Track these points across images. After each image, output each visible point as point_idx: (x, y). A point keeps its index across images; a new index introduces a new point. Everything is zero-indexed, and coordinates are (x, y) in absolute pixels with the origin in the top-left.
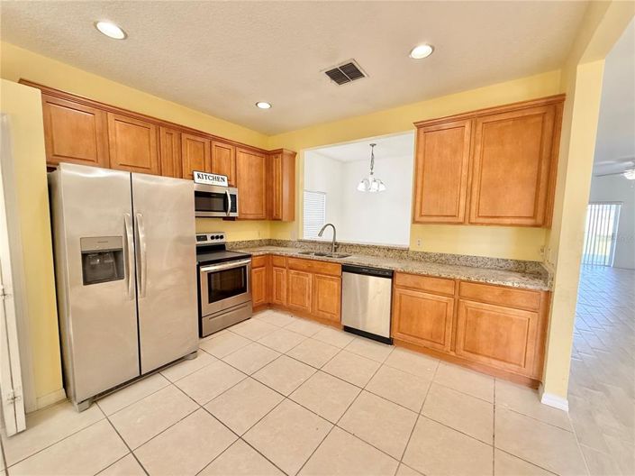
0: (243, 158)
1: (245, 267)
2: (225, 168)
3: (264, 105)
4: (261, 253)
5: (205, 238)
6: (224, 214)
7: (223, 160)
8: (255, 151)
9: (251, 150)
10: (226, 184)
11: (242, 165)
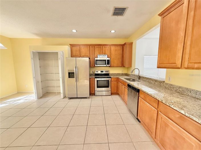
0: (113, 48)
1: (108, 81)
2: (107, 52)
3: (113, 31)
4: (115, 77)
5: (103, 72)
6: (105, 65)
7: (106, 50)
8: (117, 45)
9: (116, 45)
10: (107, 57)
11: (112, 51)
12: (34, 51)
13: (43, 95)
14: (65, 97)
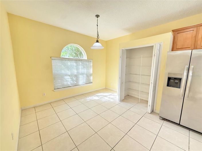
12: (123, 49)
13: (125, 97)
14: (152, 112)
